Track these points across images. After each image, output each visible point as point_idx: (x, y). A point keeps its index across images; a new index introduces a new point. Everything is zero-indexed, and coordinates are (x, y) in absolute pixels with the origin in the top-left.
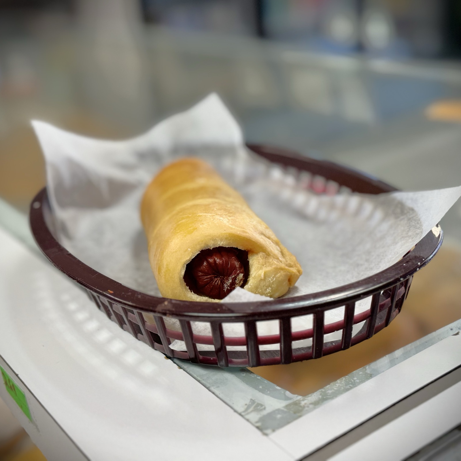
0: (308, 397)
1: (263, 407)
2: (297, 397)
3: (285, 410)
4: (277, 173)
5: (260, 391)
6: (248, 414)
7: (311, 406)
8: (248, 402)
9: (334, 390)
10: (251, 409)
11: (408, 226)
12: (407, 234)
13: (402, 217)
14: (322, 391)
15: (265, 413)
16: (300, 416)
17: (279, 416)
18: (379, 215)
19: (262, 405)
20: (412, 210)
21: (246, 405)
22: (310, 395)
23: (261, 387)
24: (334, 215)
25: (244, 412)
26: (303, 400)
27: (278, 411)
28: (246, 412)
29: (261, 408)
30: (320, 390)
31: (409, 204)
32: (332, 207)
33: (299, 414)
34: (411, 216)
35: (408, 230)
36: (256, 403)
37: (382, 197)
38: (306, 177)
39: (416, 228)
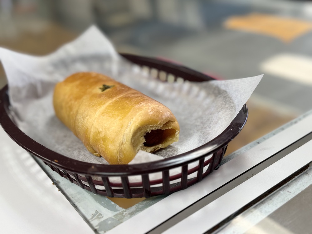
0: (128, 209)
1: (102, 216)
2: (122, 209)
3: (114, 218)
4: (136, 69)
5: (102, 205)
6: (92, 221)
7: (129, 216)
8: (94, 212)
9: (144, 205)
10: (95, 217)
11: (224, 101)
12: (225, 106)
13: (219, 96)
14: (137, 206)
15: (102, 219)
16: (122, 222)
17: (110, 222)
18: (203, 94)
19: (101, 215)
20: (225, 91)
21: (93, 214)
22: (129, 208)
23: (103, 203)
24: (174, 94)
25: (91, 219)
26: (125, 212)
27: (110, 219)
28: (92, 219)
29: (101, 217)
30: (136, 205)
31: (223, 88)
32: (173, 89)
33: (121, 221)
34: (225, 95)
35: (225, 103)
36: (99, 213)
37: (204, 84)
38: (155, 72)
39: (230, 103)
